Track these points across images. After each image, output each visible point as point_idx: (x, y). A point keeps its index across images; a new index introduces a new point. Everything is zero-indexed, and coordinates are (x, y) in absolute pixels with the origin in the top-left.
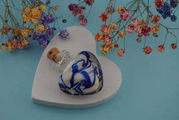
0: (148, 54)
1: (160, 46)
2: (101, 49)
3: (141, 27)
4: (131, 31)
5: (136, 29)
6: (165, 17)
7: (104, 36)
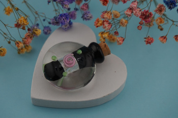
0: (149, 44)
1: (162, 37)
2: (100, 35)
3: (140, 11)
4: (130, 13)
5: (134, 12)
6: (170, 8)
7: (104, 22)
